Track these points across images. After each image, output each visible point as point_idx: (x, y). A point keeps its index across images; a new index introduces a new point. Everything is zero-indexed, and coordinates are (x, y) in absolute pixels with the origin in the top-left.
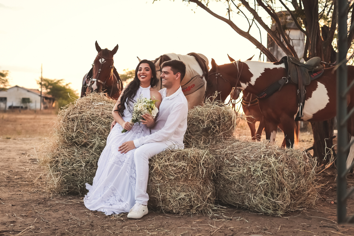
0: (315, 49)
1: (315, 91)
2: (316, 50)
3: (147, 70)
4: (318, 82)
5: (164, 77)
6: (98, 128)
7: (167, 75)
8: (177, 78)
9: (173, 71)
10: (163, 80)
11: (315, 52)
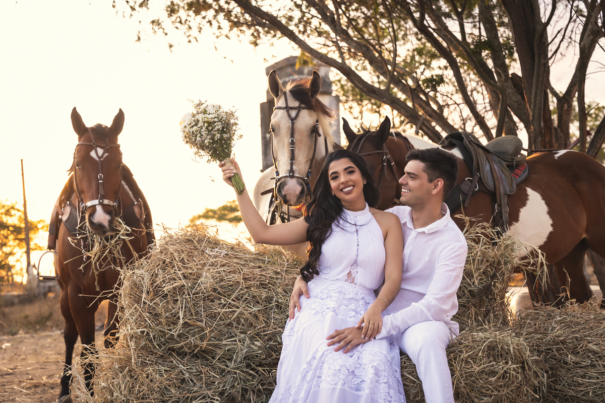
0: (542, 120)
1: (524, 208)
2: (544, 122)
3: (351, 172)
4: (527, 188)
5: (407, 184)
6: (238, 311)
7: (413, 182)
8: (434, 192)
9: (428, 174)
10: (405, 190)
11: (542, 124)
